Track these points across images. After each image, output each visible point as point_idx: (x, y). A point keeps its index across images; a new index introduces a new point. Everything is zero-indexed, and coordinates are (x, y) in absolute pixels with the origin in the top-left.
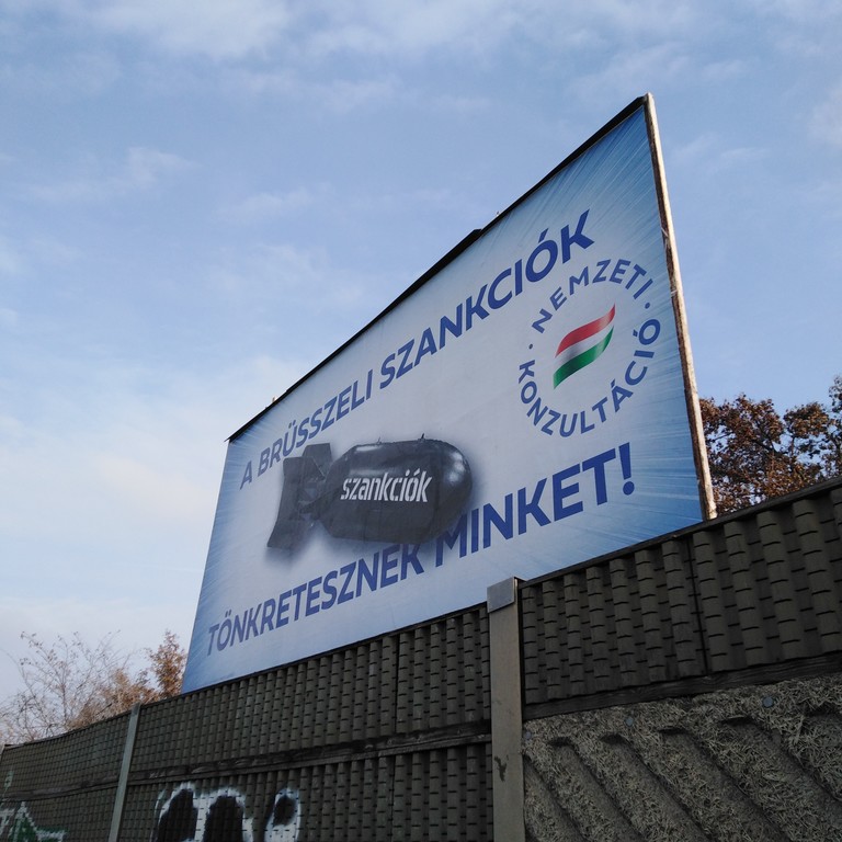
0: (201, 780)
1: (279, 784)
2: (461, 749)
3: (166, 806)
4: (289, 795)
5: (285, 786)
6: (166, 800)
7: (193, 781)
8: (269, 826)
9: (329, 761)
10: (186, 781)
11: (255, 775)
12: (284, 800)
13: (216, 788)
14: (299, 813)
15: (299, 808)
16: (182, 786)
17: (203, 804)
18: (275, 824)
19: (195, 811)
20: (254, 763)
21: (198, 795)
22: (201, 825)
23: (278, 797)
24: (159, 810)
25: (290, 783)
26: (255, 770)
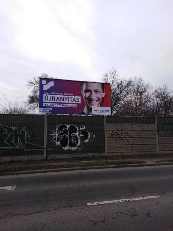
2: (102, 124)
12: (82, 126)
13: (70, 124)
14: (85, 127)
16: (62, 124)
17: (68, 126)
20: (77, 123)
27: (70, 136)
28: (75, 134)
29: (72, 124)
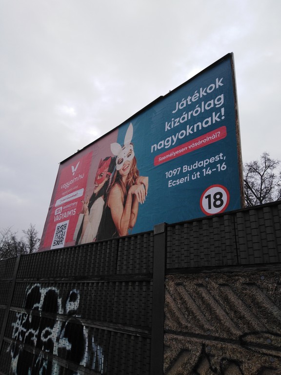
0: (43, 283)
1: (72, 288)
2: (141, 282)
3: (30, 291)
4: (75, 292)
5: (74, 288)
6: (30, 289)
7: (40, 283)
8: (68, 302)
9: (90, 281)
10: (37, 283)
11: (63, 283)
12: (73, 293)
13: (48, 287)
14: (79, 298)
15: (79, 296)
16: (36, 285)
17: (43, 292)
18: (70, 301)
19: (40, 294)
20: (63, 279)
21: (42, 288)
22: (42, 299)
23: (71, 292)
24: (27, 292)
25: (76, 288)
26: (63, 282)
27: (38, 337)
28: (50, 333)
29: (52, 285)
